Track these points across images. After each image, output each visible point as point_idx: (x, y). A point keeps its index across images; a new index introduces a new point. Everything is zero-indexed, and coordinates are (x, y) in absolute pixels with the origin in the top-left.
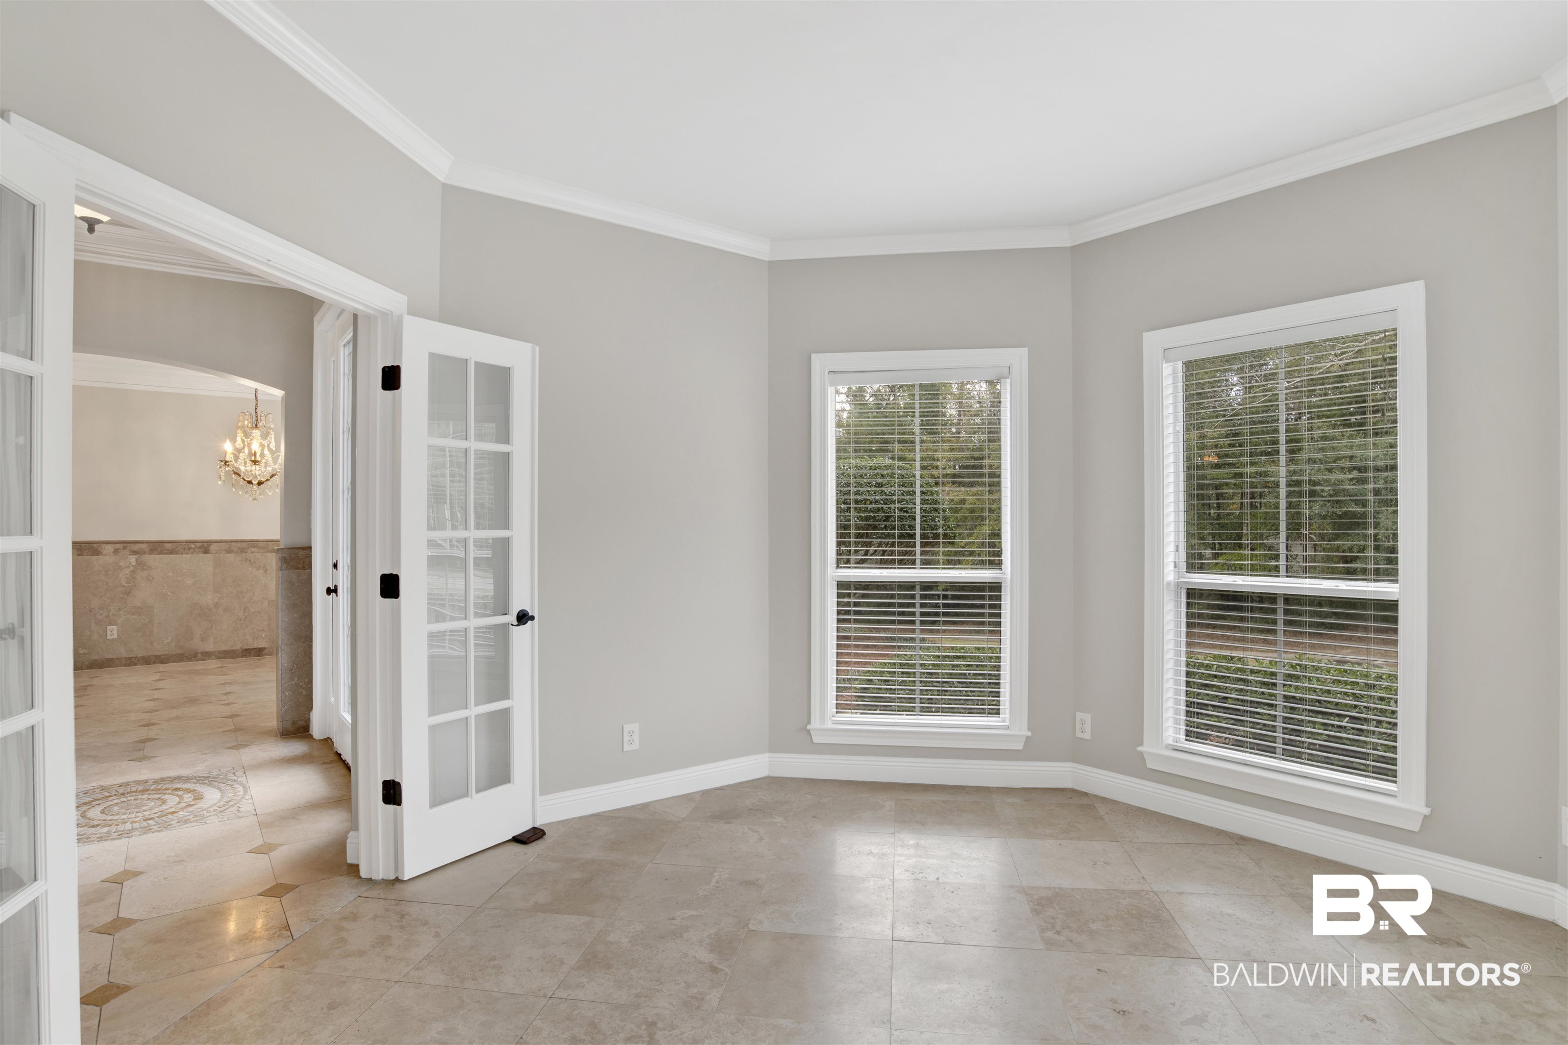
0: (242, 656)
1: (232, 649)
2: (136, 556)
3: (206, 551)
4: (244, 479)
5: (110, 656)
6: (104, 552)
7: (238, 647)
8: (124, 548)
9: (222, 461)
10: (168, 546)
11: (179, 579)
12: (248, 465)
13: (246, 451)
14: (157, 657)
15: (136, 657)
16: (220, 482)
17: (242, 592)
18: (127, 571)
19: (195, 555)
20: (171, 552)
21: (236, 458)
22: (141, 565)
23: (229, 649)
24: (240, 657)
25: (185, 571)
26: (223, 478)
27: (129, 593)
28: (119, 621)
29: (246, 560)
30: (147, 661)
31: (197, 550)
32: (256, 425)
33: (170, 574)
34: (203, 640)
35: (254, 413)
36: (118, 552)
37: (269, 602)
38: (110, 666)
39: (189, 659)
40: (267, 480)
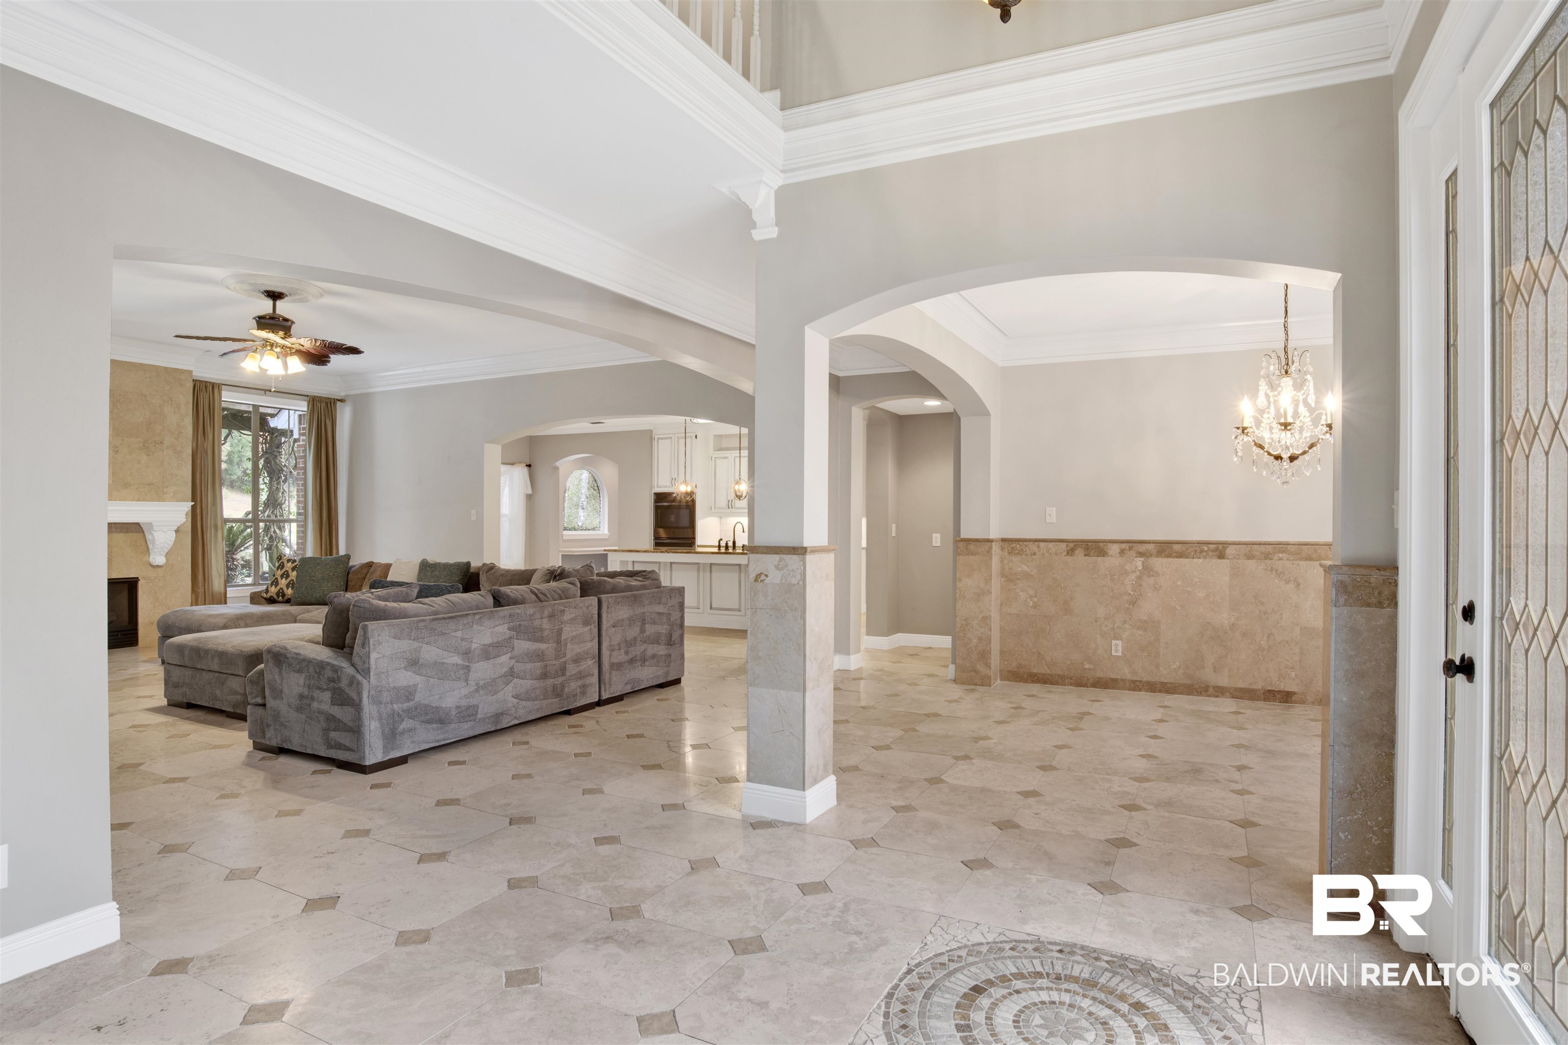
0: (1265, 698)
1: (1252, 687)
2: (1142, 559)
3: (1221, 556)
4: (1269, 454)
5: (1113, 676)
6: (1110, 553)
7: (1259, 685)
8: (1131, 548)
9: (1238, 428)
10: (1177, 547)
11: (1188, 589)
12: (1275, 430)
13: (1272, 410)
14: (1163, 684)
15: (1141, 681)
16: (1235, 459)
17: (1266, 613)
18: (1133, 576)
19: (1208, 560)
20: (1181, 555)
21: (1258, 423)
22: (1147, 570)
23: (1248, 687)
24: (1261, 700)
25: (1195, 580)
26: (1240, 454)
27: (1135, 602)
28: (1124, 636)
29: (1272, 569)
30: (1153, 687)
31: (1211, 553)
32: (1286, 372)
33: (1179, 583)
34: (1215, 670)
35: (1282, 354)
36: (1124, 553)
37: (1301, 629)
38: (1113, 688)
39: (1199, 694)
40: (1304, 453)
